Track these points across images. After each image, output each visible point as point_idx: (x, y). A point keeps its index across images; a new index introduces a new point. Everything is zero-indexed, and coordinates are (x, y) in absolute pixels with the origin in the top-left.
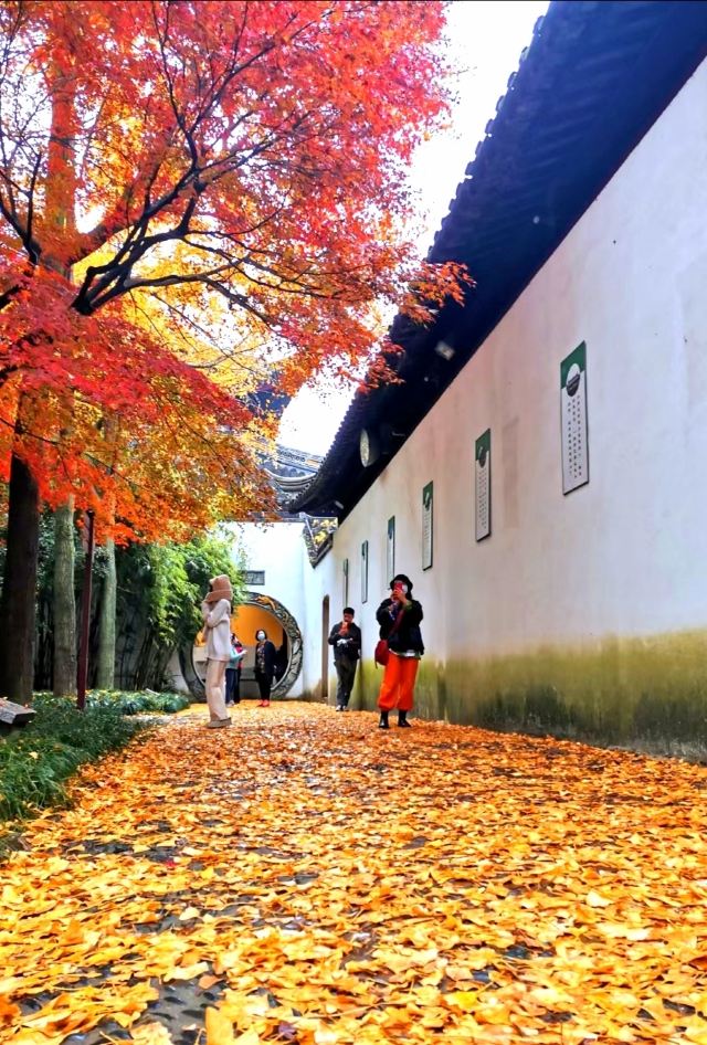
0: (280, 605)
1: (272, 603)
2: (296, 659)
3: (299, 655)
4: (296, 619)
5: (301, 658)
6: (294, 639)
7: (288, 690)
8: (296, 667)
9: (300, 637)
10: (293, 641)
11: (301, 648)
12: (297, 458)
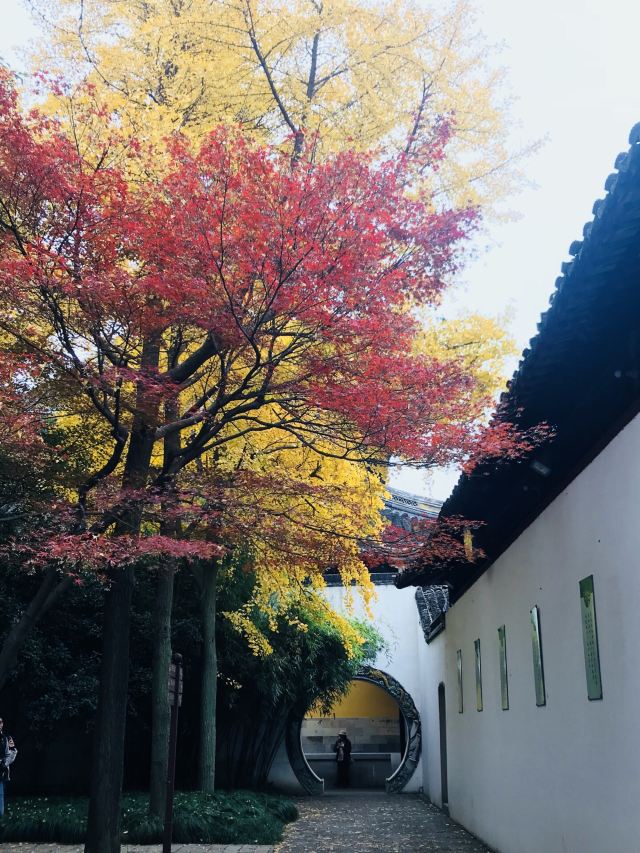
0: (393, 680)
1: (384, 677)
2: (415, 743)
3: (416, 740)
4: (412, 696)
5: (420, 743)
6: (410, 721)
7: (407, 781)
8: (414, 753)
9: (417, 717)
10: (411, 723)
11: (419, 731)
12: (409, 502)
